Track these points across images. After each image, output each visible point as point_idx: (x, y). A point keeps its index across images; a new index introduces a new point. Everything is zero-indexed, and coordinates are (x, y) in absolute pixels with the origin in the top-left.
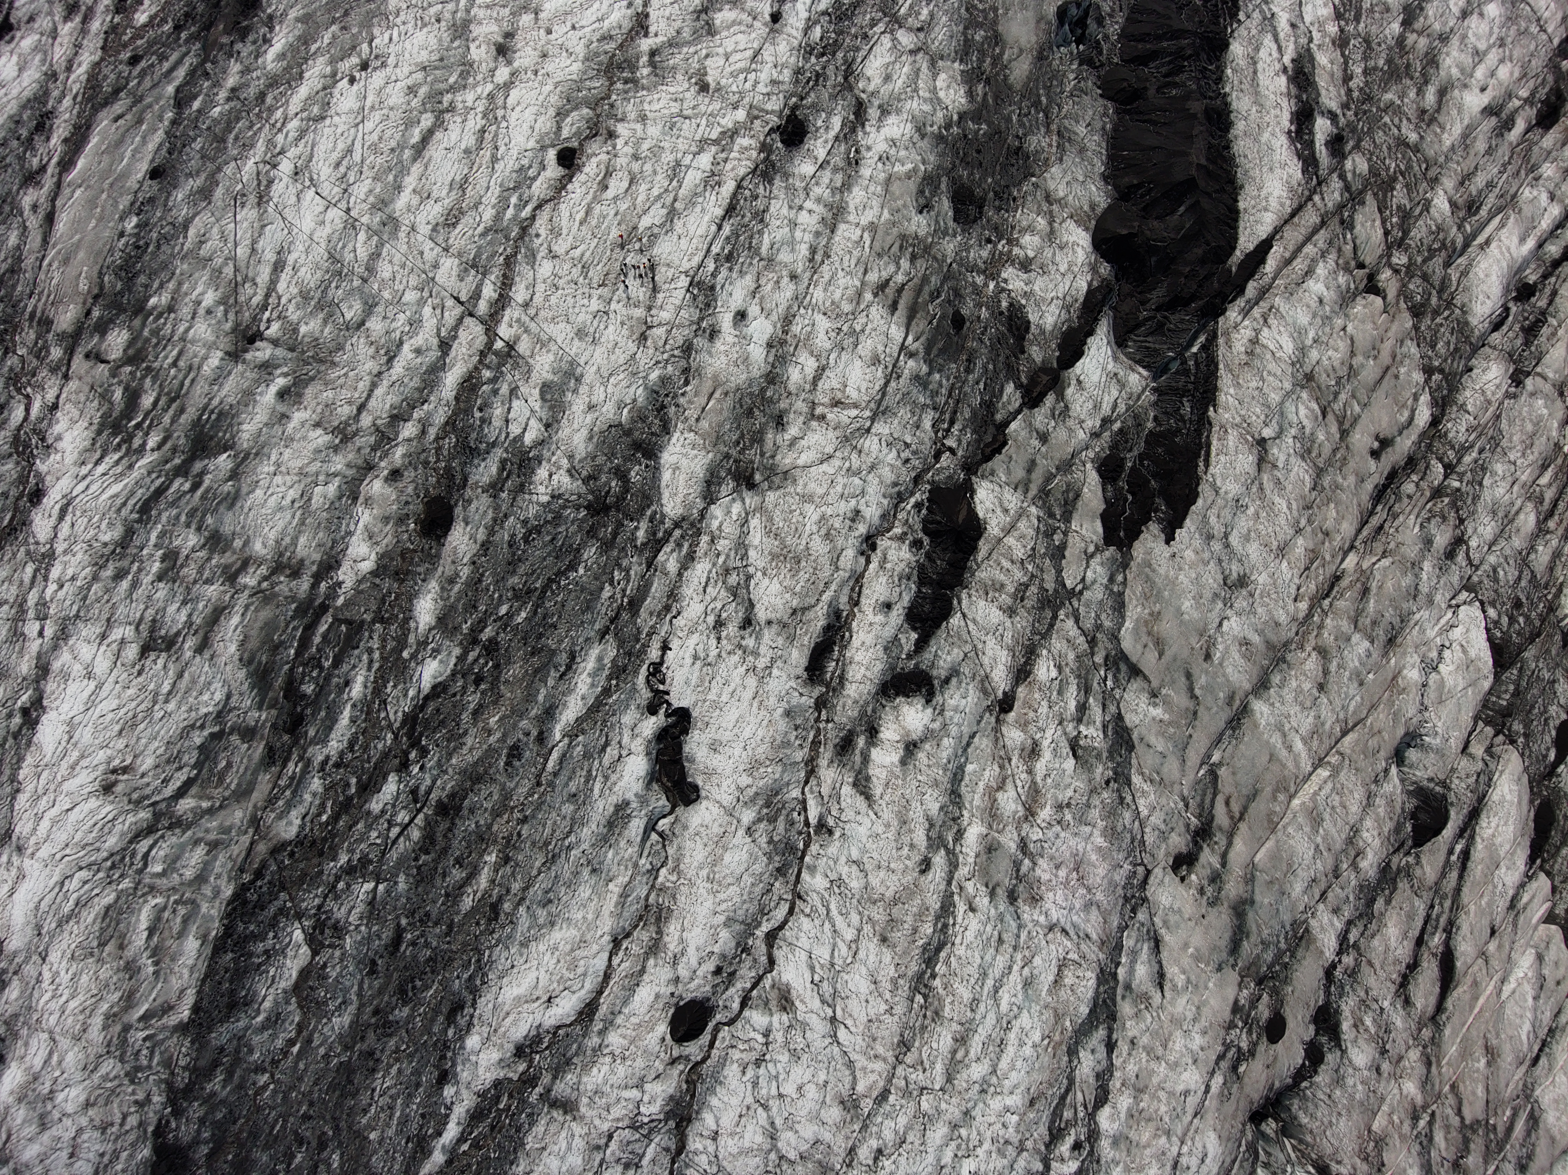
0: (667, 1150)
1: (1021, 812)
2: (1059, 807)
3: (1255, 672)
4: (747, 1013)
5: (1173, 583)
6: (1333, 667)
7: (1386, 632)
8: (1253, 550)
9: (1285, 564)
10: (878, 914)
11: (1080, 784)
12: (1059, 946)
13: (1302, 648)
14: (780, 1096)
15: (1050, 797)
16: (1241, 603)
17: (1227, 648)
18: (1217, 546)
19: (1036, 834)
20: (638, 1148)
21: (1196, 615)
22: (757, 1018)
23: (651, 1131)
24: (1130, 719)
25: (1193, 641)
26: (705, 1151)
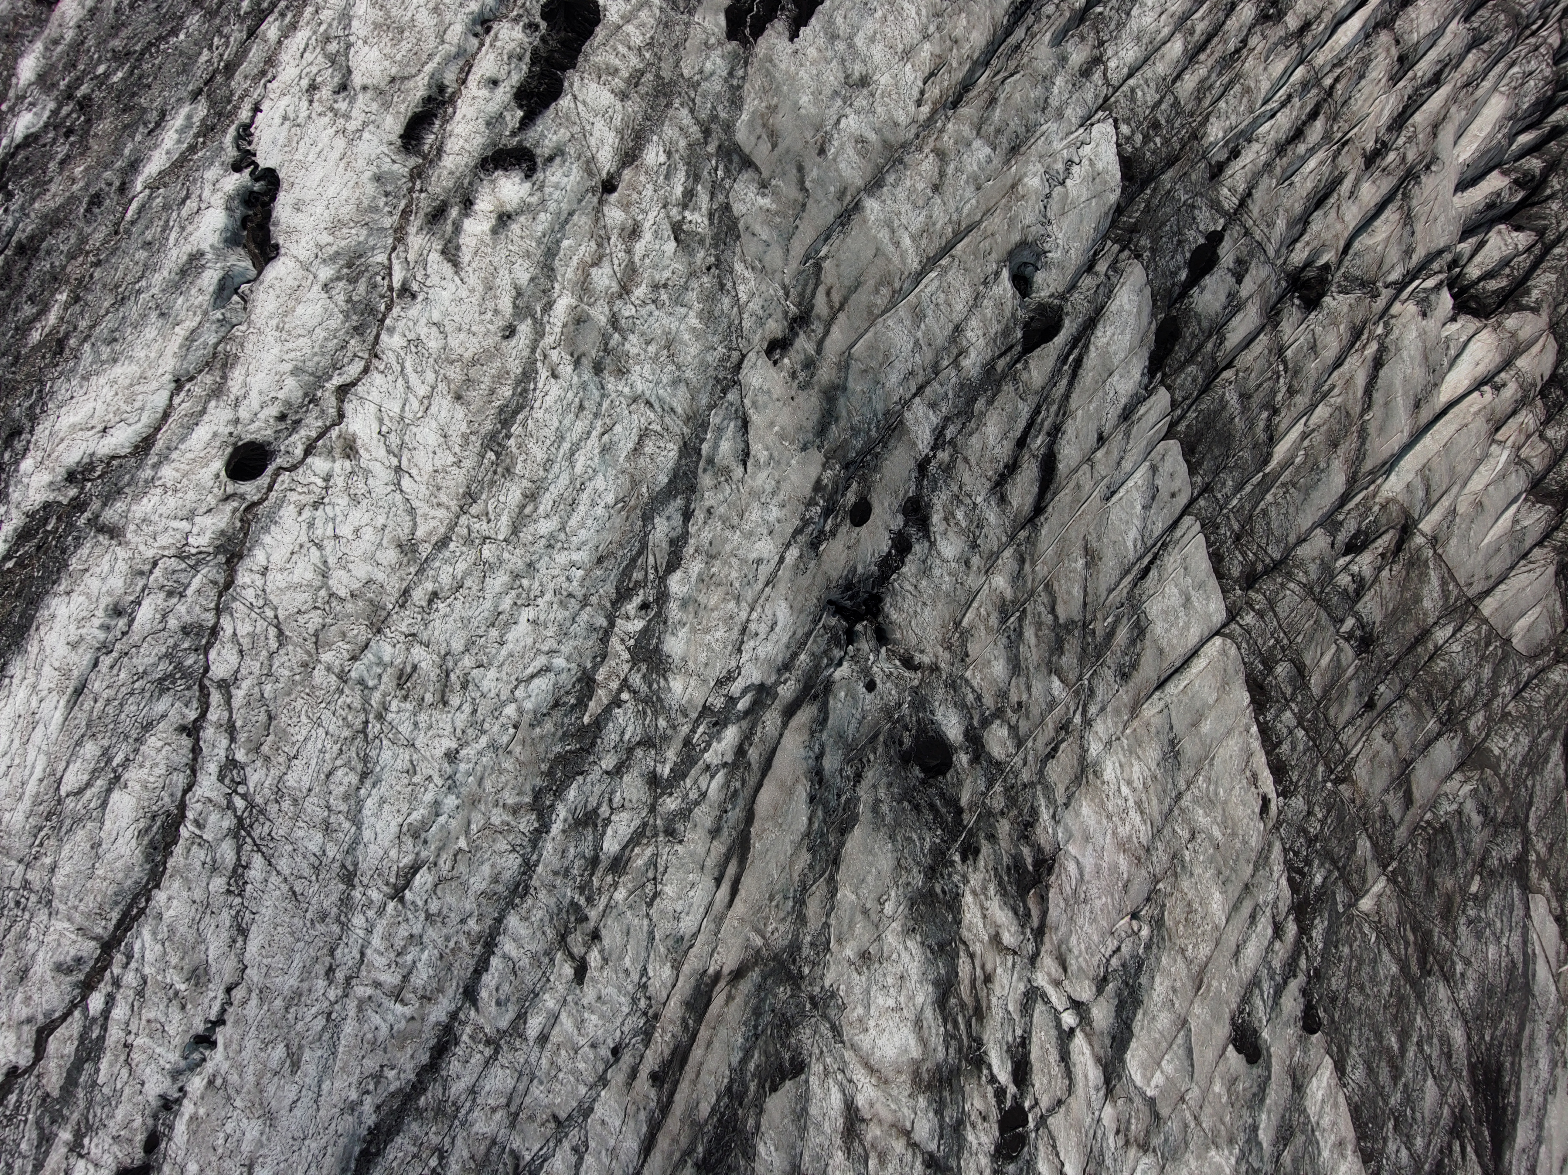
0: (215, 583)
1: (615, 288)
2: (655, 287)
3: (869, 169)
4: (309, 460)
5: (792, 79)
6: (950, 169)
7: (1010, 140)
8: (878, 52)
9: (909, 66)
10: (455, 373)
11: (679, 267)
12: (643, 417)
13: (920, 149)
14: (336, 537)
15: (646, 276)
16: (861, 102)
17: (842, 145)
18: (841, 46)
19: (629, 311)
20: (183, 578)
21: (813, 110)
22: (319, 464)
23: (198, 562)
24: (738, 208)
25: (808, 136)
26: (253, 585)
